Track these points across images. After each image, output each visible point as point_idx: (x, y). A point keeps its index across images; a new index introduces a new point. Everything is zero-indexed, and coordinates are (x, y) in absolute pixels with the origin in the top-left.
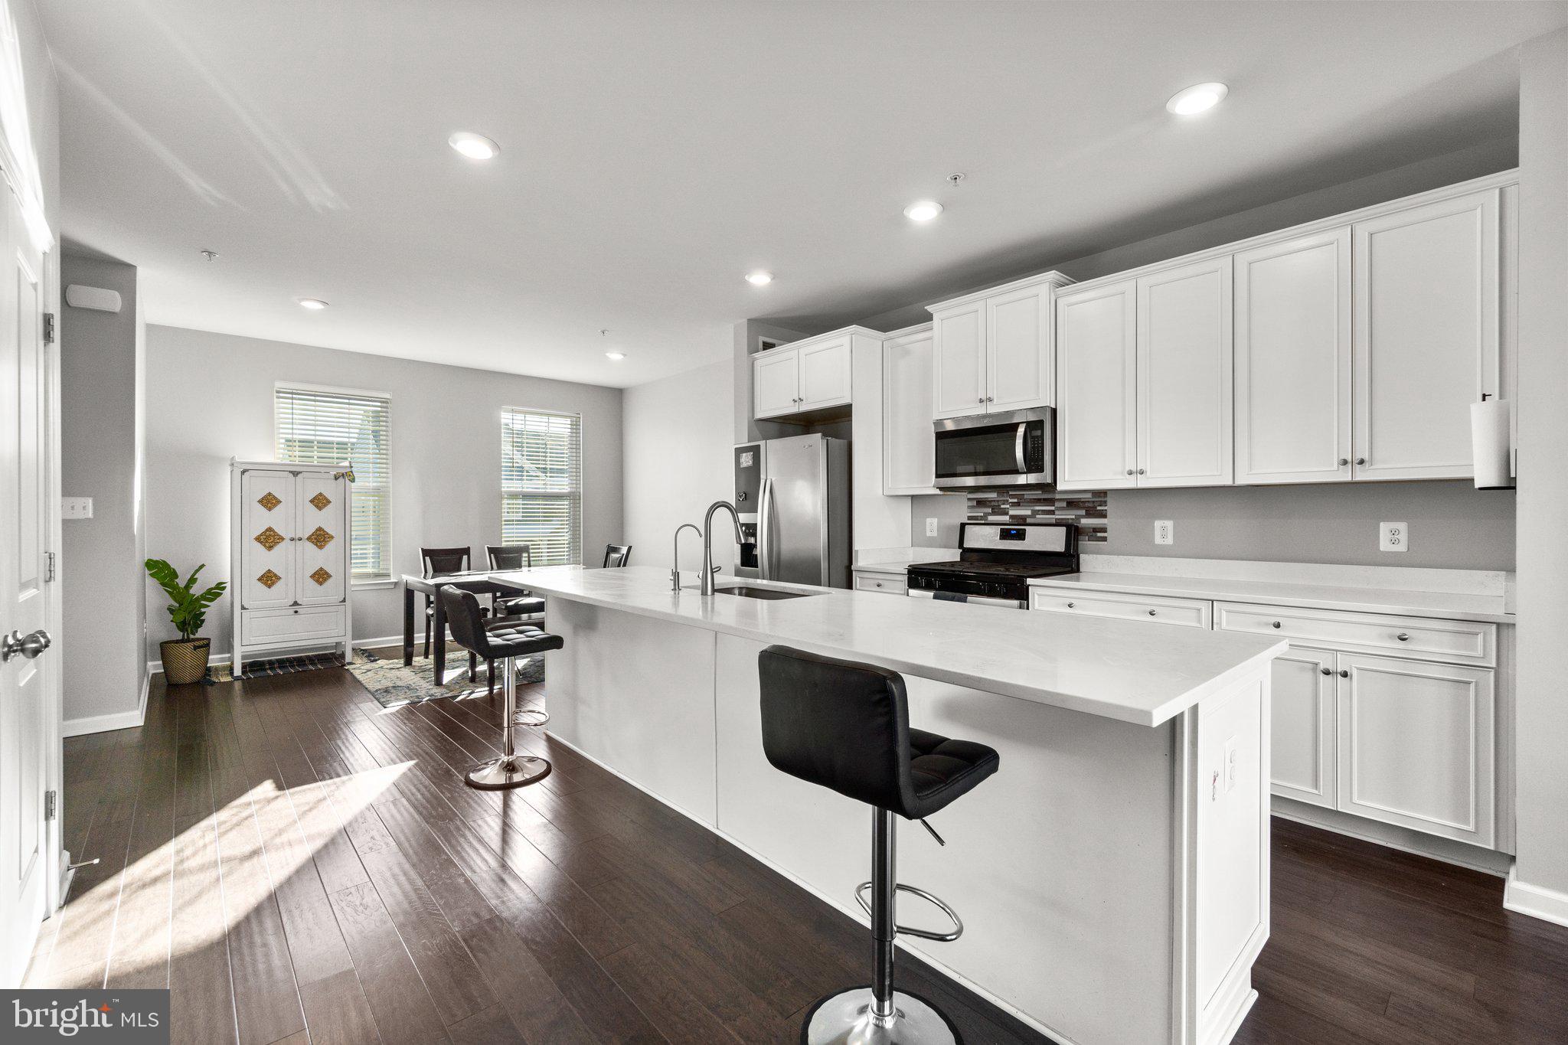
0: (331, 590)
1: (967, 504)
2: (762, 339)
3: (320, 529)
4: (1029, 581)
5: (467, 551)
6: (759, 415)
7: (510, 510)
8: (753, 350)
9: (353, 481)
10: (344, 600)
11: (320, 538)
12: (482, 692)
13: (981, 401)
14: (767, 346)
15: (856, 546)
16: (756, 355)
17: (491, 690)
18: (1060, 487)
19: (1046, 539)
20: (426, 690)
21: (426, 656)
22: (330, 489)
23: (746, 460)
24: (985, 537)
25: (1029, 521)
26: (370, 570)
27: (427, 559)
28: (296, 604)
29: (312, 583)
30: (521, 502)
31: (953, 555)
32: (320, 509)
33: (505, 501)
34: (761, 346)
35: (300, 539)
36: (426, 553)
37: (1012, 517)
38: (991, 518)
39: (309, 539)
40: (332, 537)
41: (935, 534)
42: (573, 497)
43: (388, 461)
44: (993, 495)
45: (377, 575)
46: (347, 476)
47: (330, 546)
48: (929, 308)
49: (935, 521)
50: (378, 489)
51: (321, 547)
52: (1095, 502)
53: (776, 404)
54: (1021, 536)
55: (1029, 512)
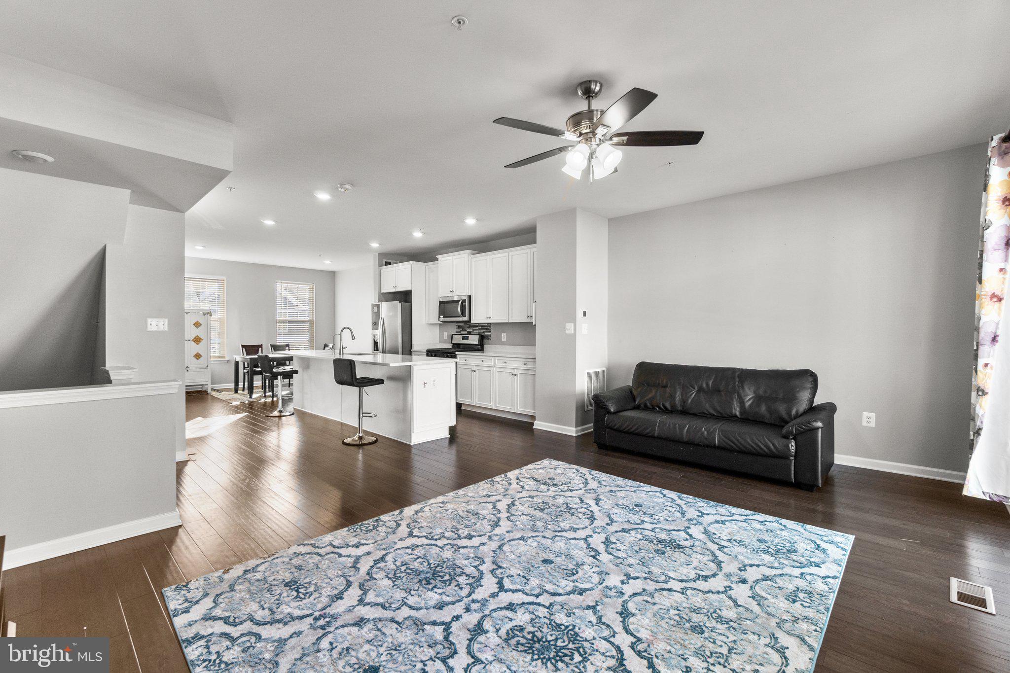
0: (202, 362)
1: (456, 327)
2: (384, 261)
3: (197, 336)
4: (457, 353)
5: (261, 346)
6: (383, 291)
7: (282, 329)
8: (381, 265)
9: (211, 316)
10: (208, 367)
11: (197, 340)
12: (269, 400)
13: (451, 291)
14: (388, 264)
15: (413, 343)
16: (382, 267)
17: (273, 399)
18: (472, 322)
19: (474, 340)
20: (247, 400)
21: (243, 390)
22: (201, 320)
23: (376, 310)
24: (458, 339)
25: (472, 333)
26: (217, 355)
27: (244, 349)
28: (187, 367)
29: (194, 359)
30: (288, 324)
31: (449, 346)
32: (197, 328)
33: (278, 324)
34: (384, 263)
35: (189, 340)
36: (243, 346)
37: (468, 332)
38: (462, 332)
39: (193, 340)
40: (202, 340)
41: (446, 338)
42: (311, 322)
43: (224, 306)
44: (462, 324)
45: (219, 357)
46: (208, 313)
47: (202, 343)
48: (437, 256)
49: (447, 333)
50: (219, 319)
51: (197, 344)
52: (487, 327)
53: (388, 288)
54: (467, 338)
55: (472, 330)
